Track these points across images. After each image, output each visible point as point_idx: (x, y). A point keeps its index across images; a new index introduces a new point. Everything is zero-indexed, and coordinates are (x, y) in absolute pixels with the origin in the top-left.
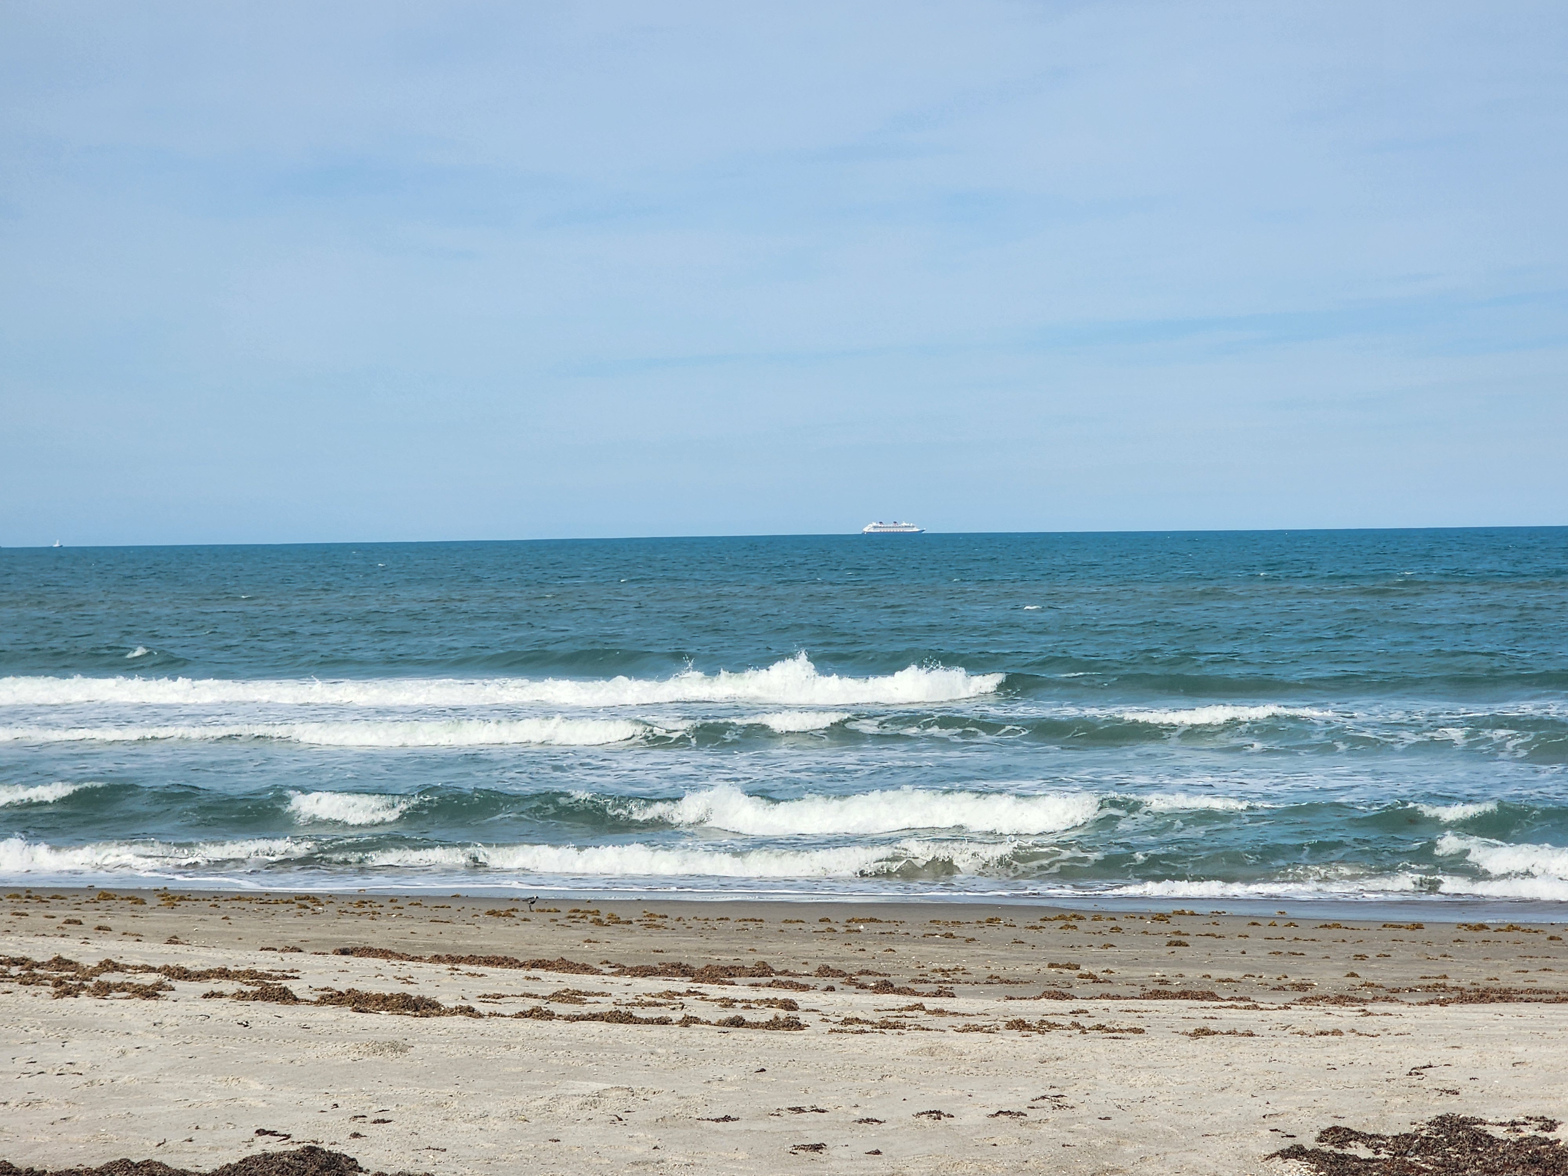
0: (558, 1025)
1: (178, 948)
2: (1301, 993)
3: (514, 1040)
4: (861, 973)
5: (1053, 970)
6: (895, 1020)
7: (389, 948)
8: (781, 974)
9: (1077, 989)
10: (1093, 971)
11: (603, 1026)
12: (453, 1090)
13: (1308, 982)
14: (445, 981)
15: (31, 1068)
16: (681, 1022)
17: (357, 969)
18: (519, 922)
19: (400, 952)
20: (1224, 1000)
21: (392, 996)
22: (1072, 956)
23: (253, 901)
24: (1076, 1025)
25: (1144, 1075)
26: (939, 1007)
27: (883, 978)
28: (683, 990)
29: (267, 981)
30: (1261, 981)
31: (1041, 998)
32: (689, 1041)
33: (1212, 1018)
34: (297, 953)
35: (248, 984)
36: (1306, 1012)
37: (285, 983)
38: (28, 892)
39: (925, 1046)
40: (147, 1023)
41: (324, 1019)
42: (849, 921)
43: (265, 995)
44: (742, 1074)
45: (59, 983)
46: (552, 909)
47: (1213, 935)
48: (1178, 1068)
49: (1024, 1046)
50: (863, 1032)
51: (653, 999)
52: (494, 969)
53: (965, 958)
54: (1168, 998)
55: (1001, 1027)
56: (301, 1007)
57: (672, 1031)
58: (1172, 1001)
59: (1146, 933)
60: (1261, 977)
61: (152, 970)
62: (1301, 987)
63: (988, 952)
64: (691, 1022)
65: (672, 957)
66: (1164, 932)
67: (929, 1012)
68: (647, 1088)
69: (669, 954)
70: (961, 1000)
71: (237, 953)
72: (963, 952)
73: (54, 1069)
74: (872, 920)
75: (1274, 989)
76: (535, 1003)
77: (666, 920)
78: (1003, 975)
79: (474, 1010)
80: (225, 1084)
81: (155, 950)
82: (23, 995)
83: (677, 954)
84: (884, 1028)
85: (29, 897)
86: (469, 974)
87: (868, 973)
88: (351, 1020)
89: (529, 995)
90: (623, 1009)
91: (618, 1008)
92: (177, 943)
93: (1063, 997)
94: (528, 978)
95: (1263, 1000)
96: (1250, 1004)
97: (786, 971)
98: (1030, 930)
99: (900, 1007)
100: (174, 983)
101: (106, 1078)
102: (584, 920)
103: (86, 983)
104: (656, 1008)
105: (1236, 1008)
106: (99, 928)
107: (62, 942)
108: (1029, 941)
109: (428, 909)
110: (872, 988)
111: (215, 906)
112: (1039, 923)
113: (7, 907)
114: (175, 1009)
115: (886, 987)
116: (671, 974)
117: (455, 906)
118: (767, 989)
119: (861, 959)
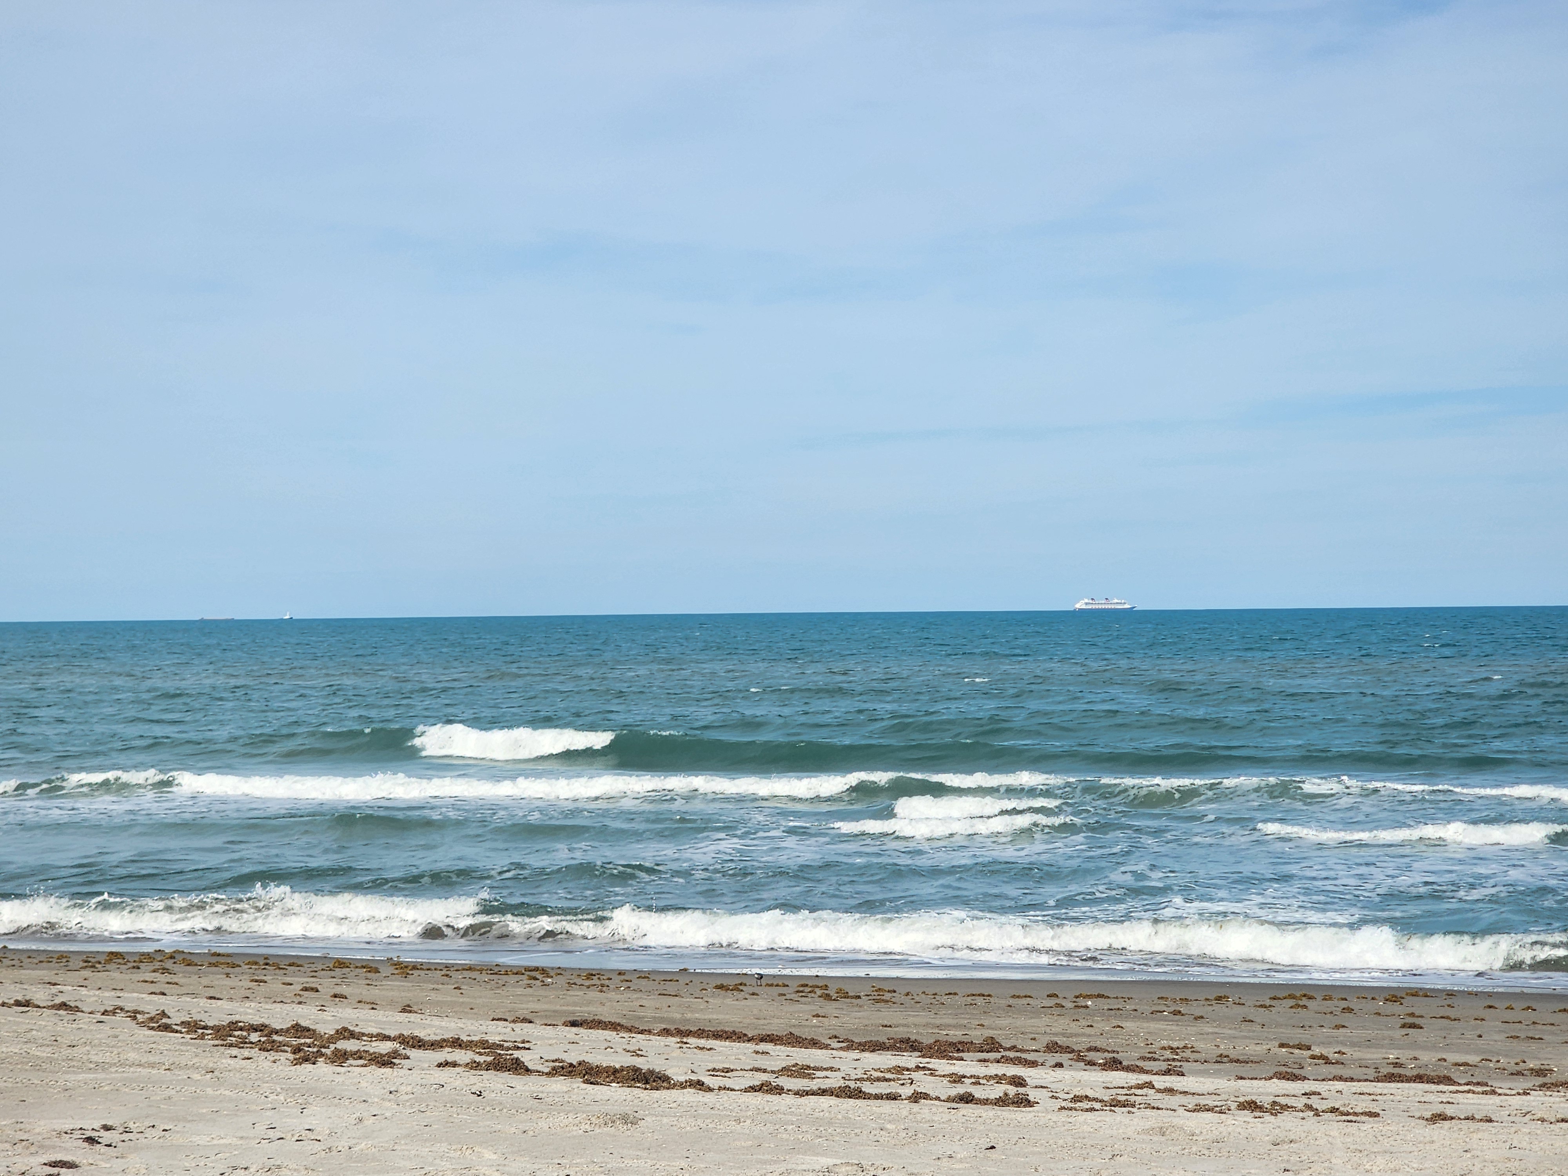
0: (788, 1100)
1: (412, 1017)
2: (1540, 1079)
3: (744, 1114)
4: (1089, 1050)
5: (1284, 1050)
6: (1125, 1098)
7: (618, 1021)
8: (1009, 1049)
9: (1308, 1070)
10: (1325, 1052)
11: (832, 1101)
12: (683, 1164)
13: (1547, 1067)
14: (674, 1054)
15: (271, 1134)
16: (910, 1098)
17: (587, 1041)
18: (747, 996)
19: (629, 1025)
20: (1460, 1084)
21: (622, 1069)
22: (1303, 1036)
23: (484, 972)
24: (1309, 1107)
25: (1380, 1160)
26: (1168, 1085)
27: (1111, 1055)
28: (912, 1065)
29: (499, 1052)
30: (1499, 1065)
31: (1271, 1078)
32: (919, 1117)
33: (1449, 1103)
34: (527, 1024)
35: (481, 1054)
36: (1547, 1098)
37: (517, 1054)
38: (265, 959)
39: (1156, 1126)
40: (383, 1091)
41: (556, 1090)
42: (1077, 997)
43: (497, 1066)
44: (972, 1151)
45: (297, 1050)
46: (780, 983)
47: (1448, 1018)
48: (1416, 1153)
49: (1256, 1127)
50: (1092, 1109)
51: (882, 1075)
52: (723, 1043)
53: (1193, 1035)
54: (1402, 1082)
55: (1232, 1108)
56: (533, 1078)
57: (902, 1106)
58: (1407, 1085)
59: (1379, 1014)
60: (1498, 1061)
61: (387, 1038)
62: (1540, 1072)
63: (1216, 1030)
64: (921, 1098)
65: (901, 1032)
66: (1397, 1013)
67: (1159, 1091)
68: (877, 1163)
69: (897, 1029)
70: (1191, 1078)
71: (469, 1022)
72: (1192, 1030)
73: (293, 1135)
74: (1100, 996)
75: (1512, 1074)
76: (764, 1077)
77: (894, 994)
78: (1233, 1054)
79: (703, 1084)
80: (459, 1153)
81: (390, 1018)
82: (263, 1061)
83: (906, 1029)
84: (1114, 1106)
85: (267, 964)
86: (698, 1048)
87: (1096, 1049)
88: (582, 1092)
89: (758, 1070)
90: (852, 1085)
91: (847, 1082)
92: (410, 1012)
93: (1294, 1078)
94: (757, 1052)
95: (1502, 1085)
96: (1488, 1089)
97: (1014, 1047)
98: (1260, 1009)
99: (1130, 1085)
100: (409, 1052)
101: (343, 1144)
102: (813, 995)
103: (323, 1050)
104: (885, 1083)
105: (1474, 1092)
106: (335, 996)
107: (299, 1009)
108: (1258, 1020)
109: (656, 982)
110: (1100, 1065)
111: (447, 975)
112: (1268, 1002)
113: (246, 973)
114: (410, 1077)
115: (1114, 1064)
116: (900, 1049)
117: (684, 980)
118: (996, 1065)
119: (1090, 1036)
